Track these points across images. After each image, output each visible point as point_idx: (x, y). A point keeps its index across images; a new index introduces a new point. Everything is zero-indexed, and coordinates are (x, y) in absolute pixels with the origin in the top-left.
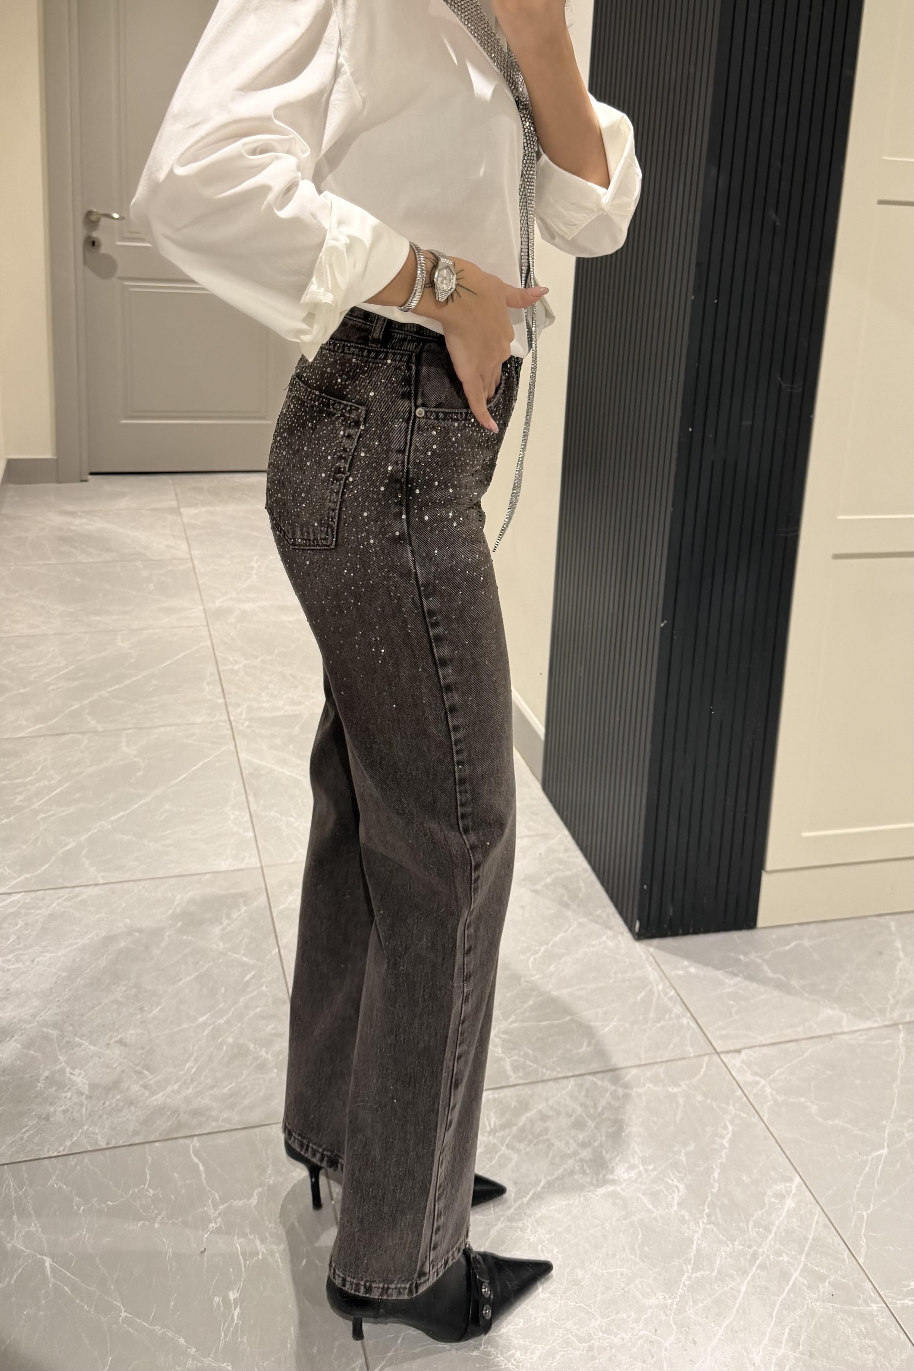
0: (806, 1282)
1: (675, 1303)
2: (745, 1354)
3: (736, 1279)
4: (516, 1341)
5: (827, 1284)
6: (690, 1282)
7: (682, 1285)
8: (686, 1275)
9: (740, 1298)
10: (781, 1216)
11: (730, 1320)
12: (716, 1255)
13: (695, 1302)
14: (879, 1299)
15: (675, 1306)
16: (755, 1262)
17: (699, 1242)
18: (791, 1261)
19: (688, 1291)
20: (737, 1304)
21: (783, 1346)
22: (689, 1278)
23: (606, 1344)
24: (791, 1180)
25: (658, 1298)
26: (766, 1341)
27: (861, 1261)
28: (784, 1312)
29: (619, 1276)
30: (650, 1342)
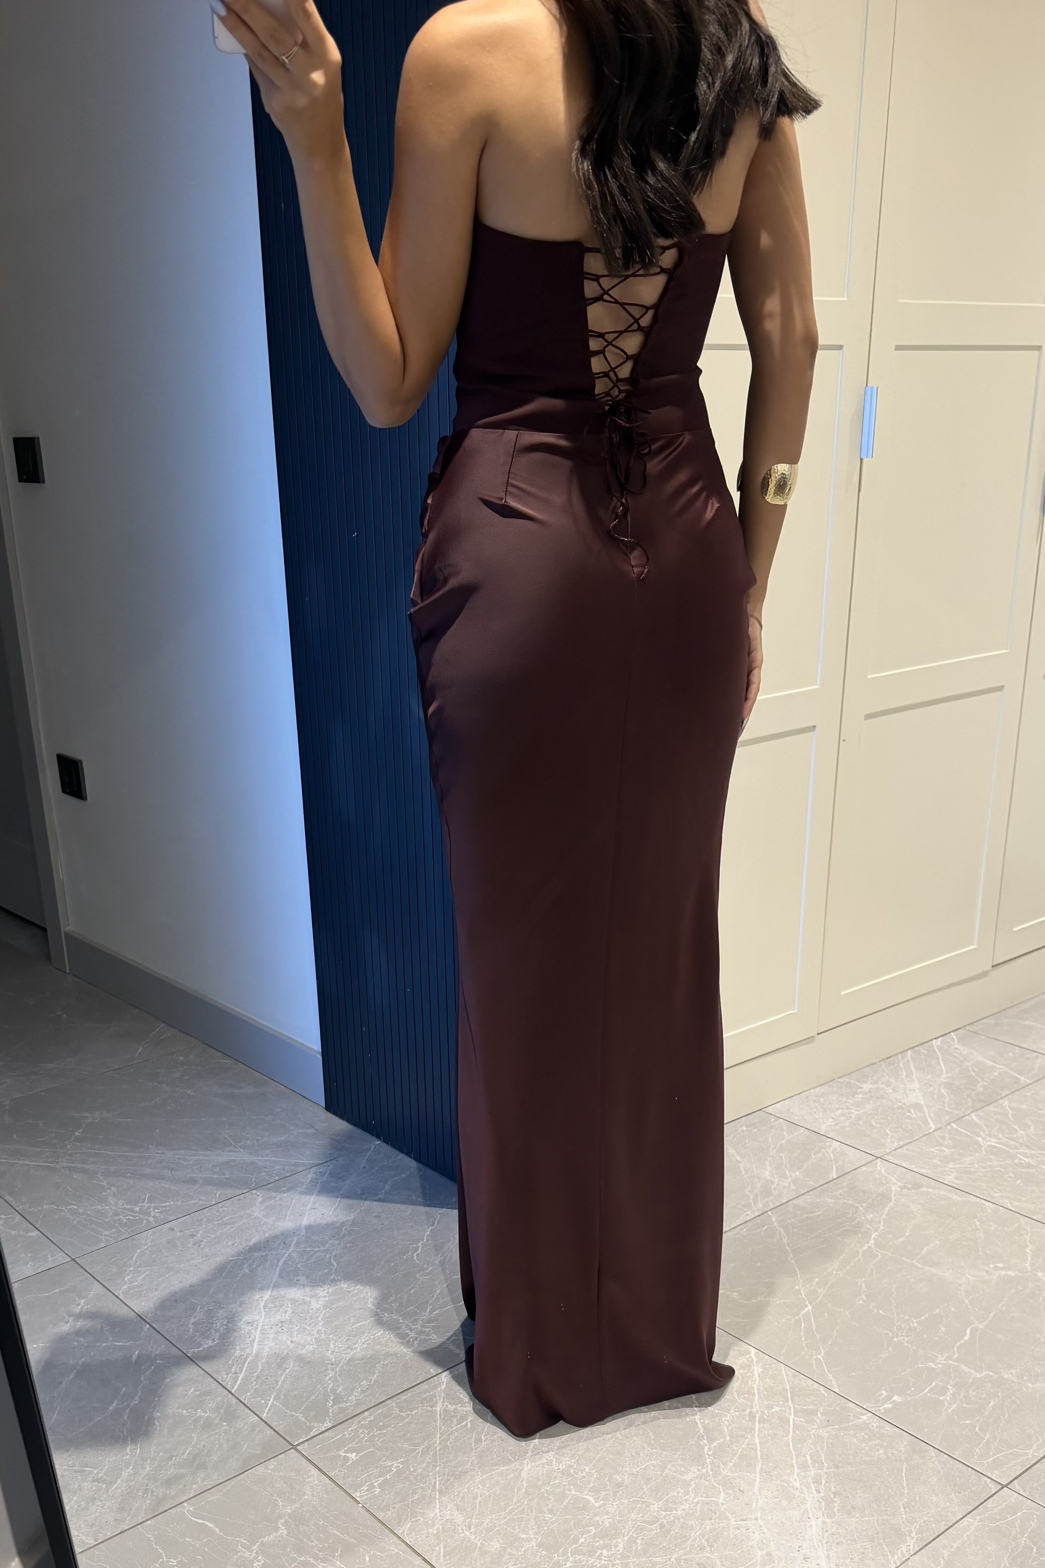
0: (804, 1420)
1: (709, 1470)
2: (786, 1485)
3: (747, 1437)
4: (597, 1544)
5: (819, 1415)
6: (712, 1452)
7: (707, 1456)
8: (706, 1448)
9: (758, 1448)
10: (756, 1381)
11: (760, 1465)
12: (721, 1425)
13: (725, 1464)
14: (864, 1411)
15: (711, 1473)
16: (755, 1419)
17: (702, 1421)
18: (783, 1409)
19: (715, 1458)
20: (759, 1454)
21: (811, 1468)
22: (710, 1449)
23: (672, 1519)
24: (749, 1352)
25: (694, 1472)
26: (796, 1470)
27: (836, 1391)
28: (799, 1446)
29: (653, 1468)
30: (707, 1504)
